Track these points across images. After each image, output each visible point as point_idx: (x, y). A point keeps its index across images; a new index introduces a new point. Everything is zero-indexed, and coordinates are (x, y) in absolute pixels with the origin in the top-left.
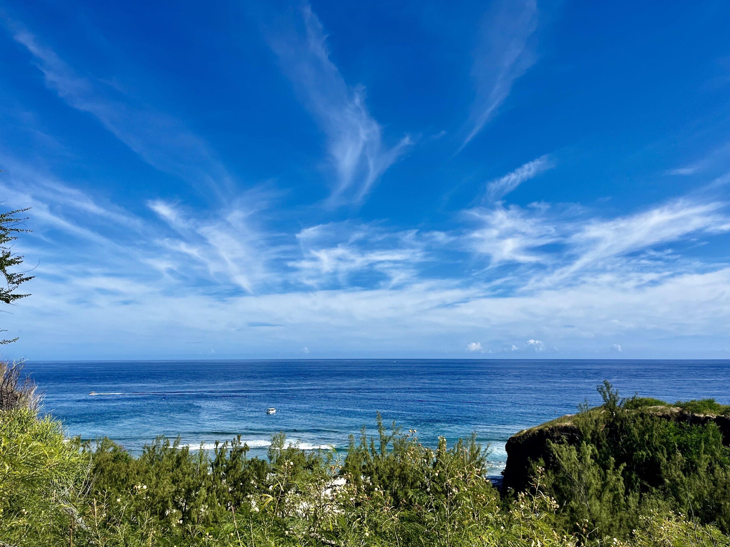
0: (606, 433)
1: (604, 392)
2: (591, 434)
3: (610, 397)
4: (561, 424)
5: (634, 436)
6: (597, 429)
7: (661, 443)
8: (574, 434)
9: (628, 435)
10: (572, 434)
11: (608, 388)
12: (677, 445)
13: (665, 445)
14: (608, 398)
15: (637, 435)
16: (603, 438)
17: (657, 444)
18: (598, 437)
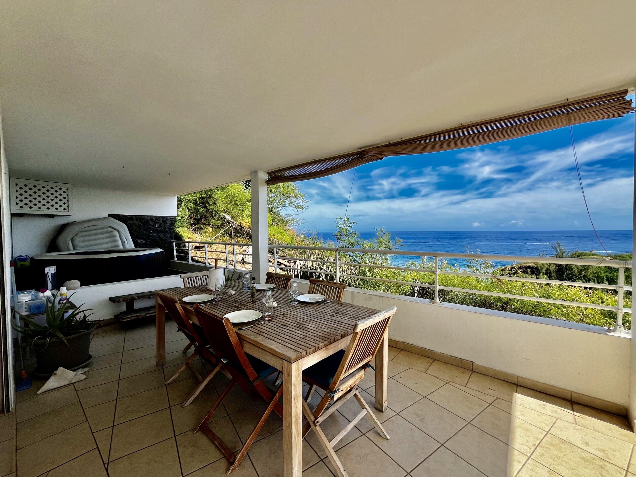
0: (556, 270)
1: (556, 248)
2: (545, 270)
3: (560, 251)
4: (526, 264)
5: (575, 272)
6: (549, 267)
7: (593, 276)
8: (534, 270)
9: (570, 272)
10: (533, 270)
11: (559, 246)
12: (605, 278)
13: (596, 278)
14: (559, 251)
15: (576, 271)
16: (553, 272)
17: (591, 277)
18: (550, 272)
